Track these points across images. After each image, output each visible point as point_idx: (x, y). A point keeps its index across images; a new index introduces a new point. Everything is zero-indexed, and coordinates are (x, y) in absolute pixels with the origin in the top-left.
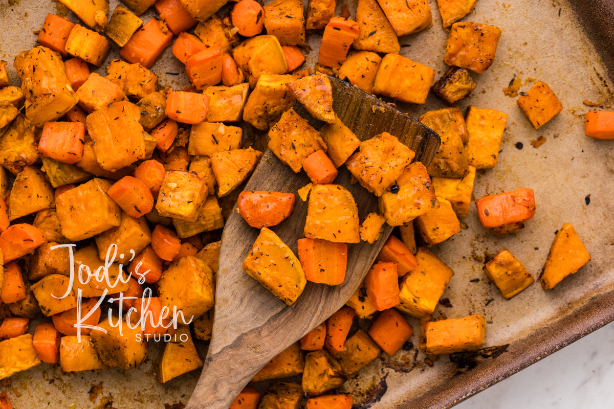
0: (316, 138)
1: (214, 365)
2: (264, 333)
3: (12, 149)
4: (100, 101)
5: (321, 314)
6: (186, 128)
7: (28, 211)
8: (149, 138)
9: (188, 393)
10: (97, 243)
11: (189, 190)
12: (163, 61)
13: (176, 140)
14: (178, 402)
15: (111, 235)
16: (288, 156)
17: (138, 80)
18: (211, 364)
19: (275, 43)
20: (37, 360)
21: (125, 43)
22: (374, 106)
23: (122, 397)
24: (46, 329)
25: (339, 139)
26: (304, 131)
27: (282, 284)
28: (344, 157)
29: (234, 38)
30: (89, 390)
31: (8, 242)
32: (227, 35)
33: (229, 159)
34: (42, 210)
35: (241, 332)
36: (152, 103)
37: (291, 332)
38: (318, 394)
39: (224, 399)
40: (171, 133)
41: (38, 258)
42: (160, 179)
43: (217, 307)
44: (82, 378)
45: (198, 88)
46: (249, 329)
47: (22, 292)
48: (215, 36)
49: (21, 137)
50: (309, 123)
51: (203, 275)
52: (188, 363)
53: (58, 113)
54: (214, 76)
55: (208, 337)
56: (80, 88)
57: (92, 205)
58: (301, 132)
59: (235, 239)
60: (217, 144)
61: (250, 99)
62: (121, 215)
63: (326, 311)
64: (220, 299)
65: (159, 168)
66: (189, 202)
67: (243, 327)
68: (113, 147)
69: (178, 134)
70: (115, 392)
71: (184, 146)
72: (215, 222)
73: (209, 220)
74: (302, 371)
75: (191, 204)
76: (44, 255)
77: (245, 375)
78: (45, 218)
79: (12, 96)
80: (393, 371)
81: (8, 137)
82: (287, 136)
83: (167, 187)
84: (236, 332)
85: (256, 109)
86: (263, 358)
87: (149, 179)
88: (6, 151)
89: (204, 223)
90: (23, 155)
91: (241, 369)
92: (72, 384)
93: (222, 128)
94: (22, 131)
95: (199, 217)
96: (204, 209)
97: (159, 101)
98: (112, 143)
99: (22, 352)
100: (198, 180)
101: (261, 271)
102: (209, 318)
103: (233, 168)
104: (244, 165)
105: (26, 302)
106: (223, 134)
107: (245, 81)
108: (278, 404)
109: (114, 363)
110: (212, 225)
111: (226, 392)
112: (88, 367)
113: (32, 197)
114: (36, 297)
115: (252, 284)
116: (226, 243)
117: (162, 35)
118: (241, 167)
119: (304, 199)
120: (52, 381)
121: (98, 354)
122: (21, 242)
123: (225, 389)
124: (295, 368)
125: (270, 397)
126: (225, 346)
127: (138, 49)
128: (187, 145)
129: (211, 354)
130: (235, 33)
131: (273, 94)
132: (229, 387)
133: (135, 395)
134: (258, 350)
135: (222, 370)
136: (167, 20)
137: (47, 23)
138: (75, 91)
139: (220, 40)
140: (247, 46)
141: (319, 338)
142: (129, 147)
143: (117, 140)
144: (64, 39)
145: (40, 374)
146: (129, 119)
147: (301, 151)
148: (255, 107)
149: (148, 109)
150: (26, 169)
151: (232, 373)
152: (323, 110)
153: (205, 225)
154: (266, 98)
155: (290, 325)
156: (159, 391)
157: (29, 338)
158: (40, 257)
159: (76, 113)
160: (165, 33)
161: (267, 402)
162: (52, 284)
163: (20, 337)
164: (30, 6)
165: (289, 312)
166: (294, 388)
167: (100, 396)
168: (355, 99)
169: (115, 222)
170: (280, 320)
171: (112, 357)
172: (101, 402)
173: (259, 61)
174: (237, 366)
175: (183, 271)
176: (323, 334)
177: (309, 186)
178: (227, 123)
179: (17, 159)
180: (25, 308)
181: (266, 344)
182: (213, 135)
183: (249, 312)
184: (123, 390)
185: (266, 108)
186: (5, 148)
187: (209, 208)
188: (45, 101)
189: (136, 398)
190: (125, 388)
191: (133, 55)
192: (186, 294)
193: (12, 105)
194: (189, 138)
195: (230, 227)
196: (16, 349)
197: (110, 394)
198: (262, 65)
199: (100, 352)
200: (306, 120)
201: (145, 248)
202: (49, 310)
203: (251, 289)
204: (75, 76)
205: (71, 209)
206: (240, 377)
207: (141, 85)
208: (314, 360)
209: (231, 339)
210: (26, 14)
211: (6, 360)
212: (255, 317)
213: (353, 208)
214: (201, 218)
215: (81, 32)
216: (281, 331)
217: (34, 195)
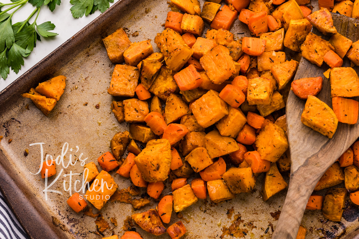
0: (327, 45)
1: (296, 178)
2: (320, 155)
3: (161, 86)
4: (206, 50)
5: (349, 140)
6: (254, 58)
7: (176, 116)
8: (236, 63)
9: (282, 205)
10: (217, 127)
11: (263, 86)
12: (234, 28)
13: (250, 65)
14: (277, 211)
15: (224, 121)
16: (315, 57)
17: (223, 37)
18: (294, 177)
19: (295, 4)
20: (195, 198)
21: (213, 18)
22: (355, 23)
23: (246, 213)
24: (197, 181)
25: (340, 42)
26: (320, 42)
27: (325, 123)
28: (345, 51)
29: (271, 7)
30: (227, 213)
31: (169, 134)
32: (267, 6)
33: (281, 66)
34: (184, 116)
35: (307, 157)
36: (234, 46)
37: (335, 153)
38: (355, 190)
39: (305, 195)
40: (247, 61)
41: (187, 141)
42: (246, 84)
43: (291, 146)
44: (222, 207)
45: (257, 35)
46: (312, 154)
47: (180, 161)
48: (261, 7)
49: (165, 79)
50: (322, 38)
51: (280, 132)
52: (279, 185)
53: (183, 60)
54: (264, 27)
55: (288, 168)
56: (193, 46)
57: (212, 104)
58: (319, 43)
59: (293, 108)
60: (273, 62)
61: (286, 35)
62: (228, 108)
63: (351, 138)
64: (291, 142)
65: (244, 79)
66: (265, 92)
67: (307, 154)
68: (218, 70)
69: (251, 62)
70: (242, 211)
71: (255, 67)
72: (280, 104)
73: (277, 103)
74: (344, 179)
75: (266, 93)
76: (189, 139)
77: (314, 180)
78: (186, 119)
79: (157, 57)
81: (158, 80)
82: (311, 46)
83: (251, 86)
84: (304, 157)
85: (291, 39)
86: (322, 169)
87: (240, 86)
88: (159, 88)
89: (274, 106)
90: (168, 88)
91: (311, 177)
92: (217, 211)
93: (274, 54)
94: (165, 75)
95: (271, 102)
96: (273, 97)
97: (238, 44)
98: (217, 68)
99: (186, 195)
100: (267, 80)
101: (312, 119)
102: (287, 157)
103: (285, 71)
104: (290, 68)
105: (184, 167)
106: (275, 56)
107: (282, 27)
108: (334, 198)
109: (239, 191)
110: (279, 107)
111: (305, 191)
112: (224, 196)
113: (177, 108)
114: (189, 162)
115: (308, 131)
116: (289, 111)
117: (232, 12)
118: (289, 70)
119: (328, 77)
120: (205, 211)
121: (229, 189)
122: (176, 132)
123: (304, 189)
124: (340, 177)
125: (329, 196)
126: (299, 166)
127: (220, 21)
128: (257, 66)
129: (293, 172)
130: (271, 4)
131: (299, 28)
132: (306, 188)
133: (253, 211)
134: (318, 165)
135: (300, 179)
136: (233, 4)
137: (169, 16)
138: (191, 48)
139: (264, 8)
140: (279, 10)
141: (350, 157)
142: (226, 68)
143: (219, 66)
144: (179, 23)
145: (198, 208)
146: (224, 54)
147: (320, 53)
148: (291, 38)
149: (232, 50)
150: (171, 94)
151: (307, 180)
152: (328, 27)
153: (275, 107)
154: (296, 32)
155: (333, 149)
156: (266, 206)
157: (189, 187)
158: (188, 140)
159: (193, 61)
160: (233, 11)
161: (328, 199)
162: (197, 153)
163: (184, 186)
164: (157, 12)
165: (331, 142)
166: (341, 190)
167: (233, 215)
168: (344, 22)
169: (226, 112)
170: (327, 147)
171: (237, 187)
172: (234, 218)
173: (288, 14)
174: (309, 176)
175: (268, 132)
176: (352, 155)
177: (329, 70)
178: (276, 51)
179: (166, 90)
180: (184, 171)
181: (322, 161)
182: (270, 58)
183: (309, 146)
184: (245, 209)
185: (297, 37)
186: (158, 86)
187: (275, 97)
188: (176, 53)
189: (254, 212)
190: (246, 208)
191: (218, 25)
192: (272, 142)
193: (158, 61)
194: (257, 63)
195: (289, 102)
196: (183, 194)
197: (239, 213)
198: (290, 17)
199: (230, 187)
200: (320, 36)
201: (244, 126)
202: (198, 169)
203: (308, 133)
204: (189, 41)
205: (200, 109)
206: (311, 182)
207: (226, 39)
208: (349, 171)
209: (302, 161)
210: (156, 16)
211: (178, 201)
212: (313, 148)
213: (356, 76)
214: (272, 103)
215: (188, 17)
216: (329, 153)
217: (178, 107)
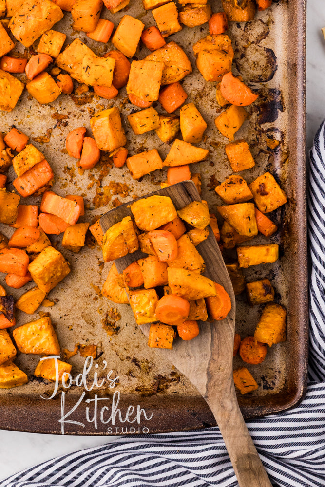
1: (211, 398)
2: (216, 357)
35: (206, 369)
37: (227, 343)
39: (233, 407)
46: (207, 363)
67: (203, 366)
80: (264, 40)
84: (203, 372)
86: (228, 370)
91: (225, 386)
111: (230, 403)
123: (228, 403)
126: (205, 384)
132: (229, 399)
134: (222, 369)
135: (217, 396)
151: (223, 392)
155: (222, 340)
170: (216, 343)
174: (221, 386)
181: (223, 361)
183: (198, 356)
206: (228, 390)
209: (204, 377)
212: (203, 355)
216: (222, 348)
